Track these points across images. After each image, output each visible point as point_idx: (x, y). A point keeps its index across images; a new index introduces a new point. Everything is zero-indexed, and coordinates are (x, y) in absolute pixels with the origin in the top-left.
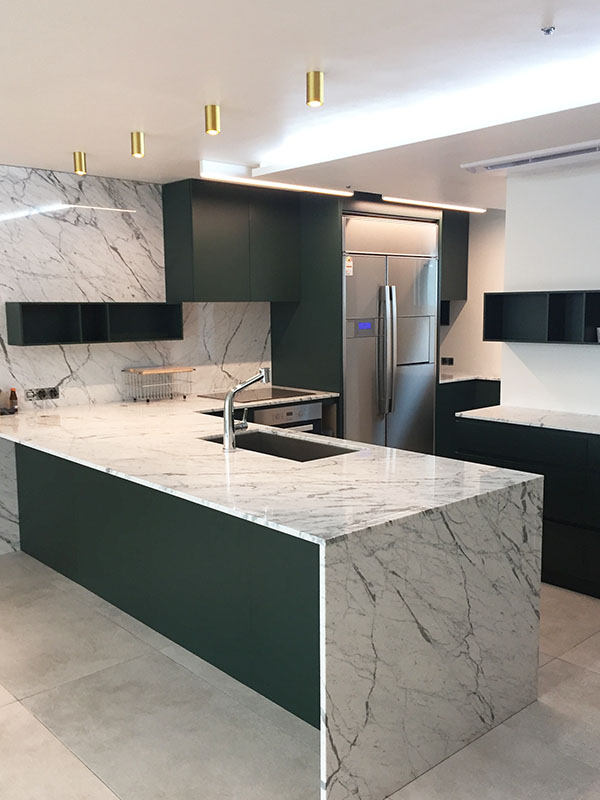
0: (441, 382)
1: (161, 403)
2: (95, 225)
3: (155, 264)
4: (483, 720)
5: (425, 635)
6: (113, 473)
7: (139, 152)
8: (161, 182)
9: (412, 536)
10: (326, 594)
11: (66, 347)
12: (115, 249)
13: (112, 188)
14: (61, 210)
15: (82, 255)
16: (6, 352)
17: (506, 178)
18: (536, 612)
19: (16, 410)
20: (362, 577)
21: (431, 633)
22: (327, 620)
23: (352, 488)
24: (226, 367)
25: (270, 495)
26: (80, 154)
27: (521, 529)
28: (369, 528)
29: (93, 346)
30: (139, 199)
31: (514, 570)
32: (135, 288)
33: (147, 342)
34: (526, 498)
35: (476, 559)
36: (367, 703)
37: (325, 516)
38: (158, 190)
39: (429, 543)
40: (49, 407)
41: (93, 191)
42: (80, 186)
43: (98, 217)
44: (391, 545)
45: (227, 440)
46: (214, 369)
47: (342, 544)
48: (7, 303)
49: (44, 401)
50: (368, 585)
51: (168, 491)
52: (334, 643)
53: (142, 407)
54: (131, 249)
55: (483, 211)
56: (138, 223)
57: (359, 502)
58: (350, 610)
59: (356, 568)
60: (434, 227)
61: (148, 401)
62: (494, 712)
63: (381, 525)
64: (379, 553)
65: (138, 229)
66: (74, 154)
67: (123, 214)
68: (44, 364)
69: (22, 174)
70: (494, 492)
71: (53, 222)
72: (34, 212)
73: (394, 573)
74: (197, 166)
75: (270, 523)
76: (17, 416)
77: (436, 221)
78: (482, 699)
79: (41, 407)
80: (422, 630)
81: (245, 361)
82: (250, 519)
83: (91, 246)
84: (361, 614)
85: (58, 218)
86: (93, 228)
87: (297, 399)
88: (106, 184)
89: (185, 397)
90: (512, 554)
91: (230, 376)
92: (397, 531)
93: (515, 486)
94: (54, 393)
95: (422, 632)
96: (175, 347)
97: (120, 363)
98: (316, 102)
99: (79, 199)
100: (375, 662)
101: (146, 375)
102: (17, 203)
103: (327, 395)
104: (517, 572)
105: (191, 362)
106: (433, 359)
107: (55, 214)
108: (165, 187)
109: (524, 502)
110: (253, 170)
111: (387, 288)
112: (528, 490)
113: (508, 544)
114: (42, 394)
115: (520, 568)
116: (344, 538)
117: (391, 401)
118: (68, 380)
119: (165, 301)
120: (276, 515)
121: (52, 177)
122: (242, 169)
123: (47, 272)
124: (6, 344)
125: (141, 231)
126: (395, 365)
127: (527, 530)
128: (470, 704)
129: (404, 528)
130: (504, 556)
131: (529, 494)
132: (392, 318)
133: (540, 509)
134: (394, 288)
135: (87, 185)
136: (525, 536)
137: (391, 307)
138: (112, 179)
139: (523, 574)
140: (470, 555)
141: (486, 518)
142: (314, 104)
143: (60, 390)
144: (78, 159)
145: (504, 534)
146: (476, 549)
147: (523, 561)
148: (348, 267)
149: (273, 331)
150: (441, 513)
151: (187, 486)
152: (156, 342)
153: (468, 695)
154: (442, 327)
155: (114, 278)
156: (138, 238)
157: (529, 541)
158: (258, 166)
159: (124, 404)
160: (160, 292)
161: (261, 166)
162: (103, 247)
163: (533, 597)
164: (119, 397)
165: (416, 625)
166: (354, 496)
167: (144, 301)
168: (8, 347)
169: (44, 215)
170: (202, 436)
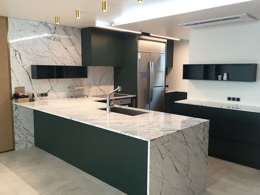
0: (166, 92)
2: (60, 41)
3: (79, 54)
5: (177, 170)
6: (73, 120)
7: (79, 17)
9: (174, 138)
10: (150, 157)
11: (50, 80)
12: (66, 49)
13: (65, 29)
14: (49, 36)
15: (55, 50)
16: (31, 81)
18: (207, 162)
19: (34, 100)
20: (160, 152)
21: (179, 170)
23: (152, 124)
24: (100, 87)
25: (127, 126)
26: (57, 17)
27: (203, 137)
28: (162, 136)
29: (59, 79)
30: (74, 33)
31: (201, 149)
32: (72, 61)
33: (76, 79)
34: (205, 127)
35: (191, 146)
36: (160, 192)
38: (80, 30)
39: (179, 141)
40: (44, 99)
41: (59, 30)
42: (55, 28)
43: (61, 38)
44: (168, 141)
45: (108, 110)
46: (97, 88)
47: (155, 141)
48: (31, 65)
49: (43, 97)
50: (161, 154)
51: (93, 125)
52: (152, 173)
53: (74, 99)
54: (71, 49)
55: (179, 40)
56: (74, 40)
57: (156, 128)
58: (156, 162)
59: (158, 149)
60: (164, 44)
61: (76, 97)
62: (195, 194)
63: (166, 135)
64: (165, 144)
65: (73, 42)
67: (69, 38)
68: (43, 85)
69: (37, 24)
70: (196, 125)
72: (41, 36)
73: (169, 150)
74: (95, 22)
76: (34, 102)
77: (165, 43)
78: (191, 190)
79: (42, 99)
80: (176, 168)
81: (106, 85)
82: (123, 133)
83: (59, 47)
84: (159, 164)
85: (48, 38)
87: (124, 97)
88: (63, 27)
89: (88, 96)
90: (201, 144)
91: (101, 90)
92: (170, 137)
93: (202, 123)
94: (46, 95)
96: (84, 80)
97: (67, 85)
98: (141, 1)
99: (55, 32)
100: (163, 179)
101: (76, 89)
102: (35, 33)
103: (132, 96)
104: (202, 150)
105: (90, 85)
106: (164, 85)
107: (47, 37)
108: (82, 29)
109: (204, 128)
110: (112, 24)
111: (151, 63)
112: (205, 124)
113: (199, 141)
114: (42, 95)
115: (203, 149)
116: (155, 139)
117: (151, 98)
118: (50, 90)
119: (81, 66)
120: (131, 132)
121: (46, 25)
122: (109, 24)
123: (44, 56)
124: (31, 79)
125: (74, 43)
126: (153, 87)
127: (205, 137)
128: (188, 192)
129: (172, 136)
130: (198, 145)
131: (206, 126)
132: (152, 72)
133: (208, 130)
134: (153, 63)
135: (58, 28)
136: (204, 139)
137: (152, 69)
138: (65, 26)
139: (203, 151)
140: (189, 145)
141: (194, 133)
143: (48, 94)
144: (57, 19)
145: (198, 138)
146: (191, 143)
147: (203, 147)
148: (139, 56)
149: (115, 76)
150: (182, 131)
151: (99, 123)
152: (78, 79)
153: (188, 189)
155: (65, 58)
156: (73, 45)
158: (114, 23)
159: (68, 98)
160: (80, 63)
162: (62, 48)
163: (206, 158)
164: (67, 96)
165: (174, 167)
166: (154, 126)
167: (75, 65)
168: (32, 80)
169: (44, 37)
170: (98, 108)
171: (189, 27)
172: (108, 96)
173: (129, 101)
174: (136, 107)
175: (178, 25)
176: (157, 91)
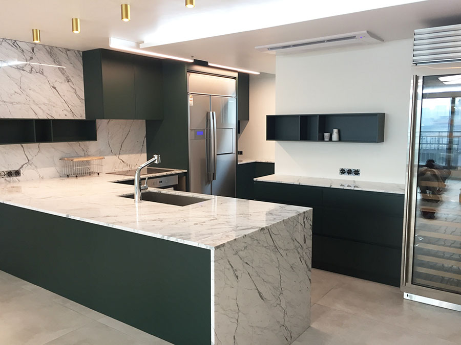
0: (238, 163)
1: (84, 178)
2: (42, 73)
3: (79, 97)
4: (287, 340)
5: (261, 296)
6: (72, 217)
7: (77, 30)
8: (82, 50)
9: (255, 242)
10: (215, 277)
11: (24, 145)
12: (55, 88)
13: (52, 52)
14: (21, 64)
15: (34, 91)
17: (275, 55)
18: (310, 279)
20: (232, 267)
21: (264, 295)
22: (215, 291)
23: (216, 219)
24: (121, 157)
25: (172, 224)
26: (37, 30)
27: (303, 237)
28: (235, 239)
29: (42, 144)
30: (69, 59)
31: (300, 258)
32: (67, 110)
33: (75, 142)
34: (305, 220)
35: (284, 253)
36: (234, 337)
37: (209, 234)
38: (80, 54)
39: (263, 246)
40: (14, 182)
41: (41, 54)
42: (33, 50)
43: (44, 69)
44: (246, 248)
45: (137, 197)
46: (115, 158)
47: (222, 248)
49: (11, 178)
50: (235, 271)
51: (110, 226)
52: (219, 304)
53: (73, 181)
54: (64, 88)
55: (258, 73)
56: (69, 73)
57: (223, 226)
58: (227, 285)
59: (229, 262)
60: (234, 81)
61: (77, 176)
62: (292, 335)
63: (241, 237)
64: (241, 253)
65: (69, 77)
66: (33, 30)
67: (59, 68)
68: (12, 155)
70: (292, 217)
71: (16, 71)
72: (4, 65)
73: (247, 263)
74: (108, 41)
75: (179, 239)
77: (234, 78)
78: (286, 329)
79: (9, 182)
80: (260, 293)
81: (132, 153)
82: (165, 238)
83: (40, 85)
84: (231, 287)
85: (19, 69)
86: (42, 75)
87: (165, 173)
88: (48, 49)
89: (98, 174)
90: (299, 249)
91: (123, 162)
92: (248, 240)
93: (301, 214)
94: (17, 173)
95: (260, 294)
96: (91, 145)
97: (58, 155)
98: (191, 5)
99: (32, 58)
100: (238, 313)
101: (75, 162)
103: (181, 171)
104: (302, 259)
105: (102, 154)
106: (234, 151)
107: (17, 66)
108: (84, 53)
109: (304, 222)
110: (140, 45)
111: (211, 113)
112: (306, 216)
113: (298, 245)
114: (10, 174)
115: (303, 257)
116: (223, 245)
117: (214, 174)
118: (26, 165)
119: (85, 119)
120: (180, 235)
121: (15, 44)
122: (134, 44)
123: (12, 101)
125: (70, 77)
126: (216, 154)
127: (305, 237)
128: (281, 331)
129: (251, 238)
130: (296, 251)
131: (306, 218)
132: (214, 129)
133: (310, 225)
134: (214, 113)
135: (37, 50)
136: (305, 240)
137: (213, 124)
138: (52, 47)
139: (304, 260)
140: (281, 251)
141: (288, 231)
142: (189, 6)
143: (21, 171)
144: (35, 33)
145: (295, 239)
146: (284, 248)
147: (304, 254)
148: (191, 101)
149: (147, 136)
150: (268, 229)
151: (121, 222)
152: (80, 142)
153: (281, 327)
154: (238, 135)
155: (54, 105)
156: (68, 82)
157: (307, 242)
158: (143, 42)
159: (61, 178)
160: (82, 113)
161: (145, 42)
162: (47, 87)
163: (308, 272)
164: (58, 175)
165: (257, 291)
166: (219, 222)
167: (72, 118)
169: (11, 66)
170: (118, 195)
171: (274, 52)
172: (137, 172)
173: (175, 181)
174: (188, 190)
175: (256, 47)
176: (224, 161)
